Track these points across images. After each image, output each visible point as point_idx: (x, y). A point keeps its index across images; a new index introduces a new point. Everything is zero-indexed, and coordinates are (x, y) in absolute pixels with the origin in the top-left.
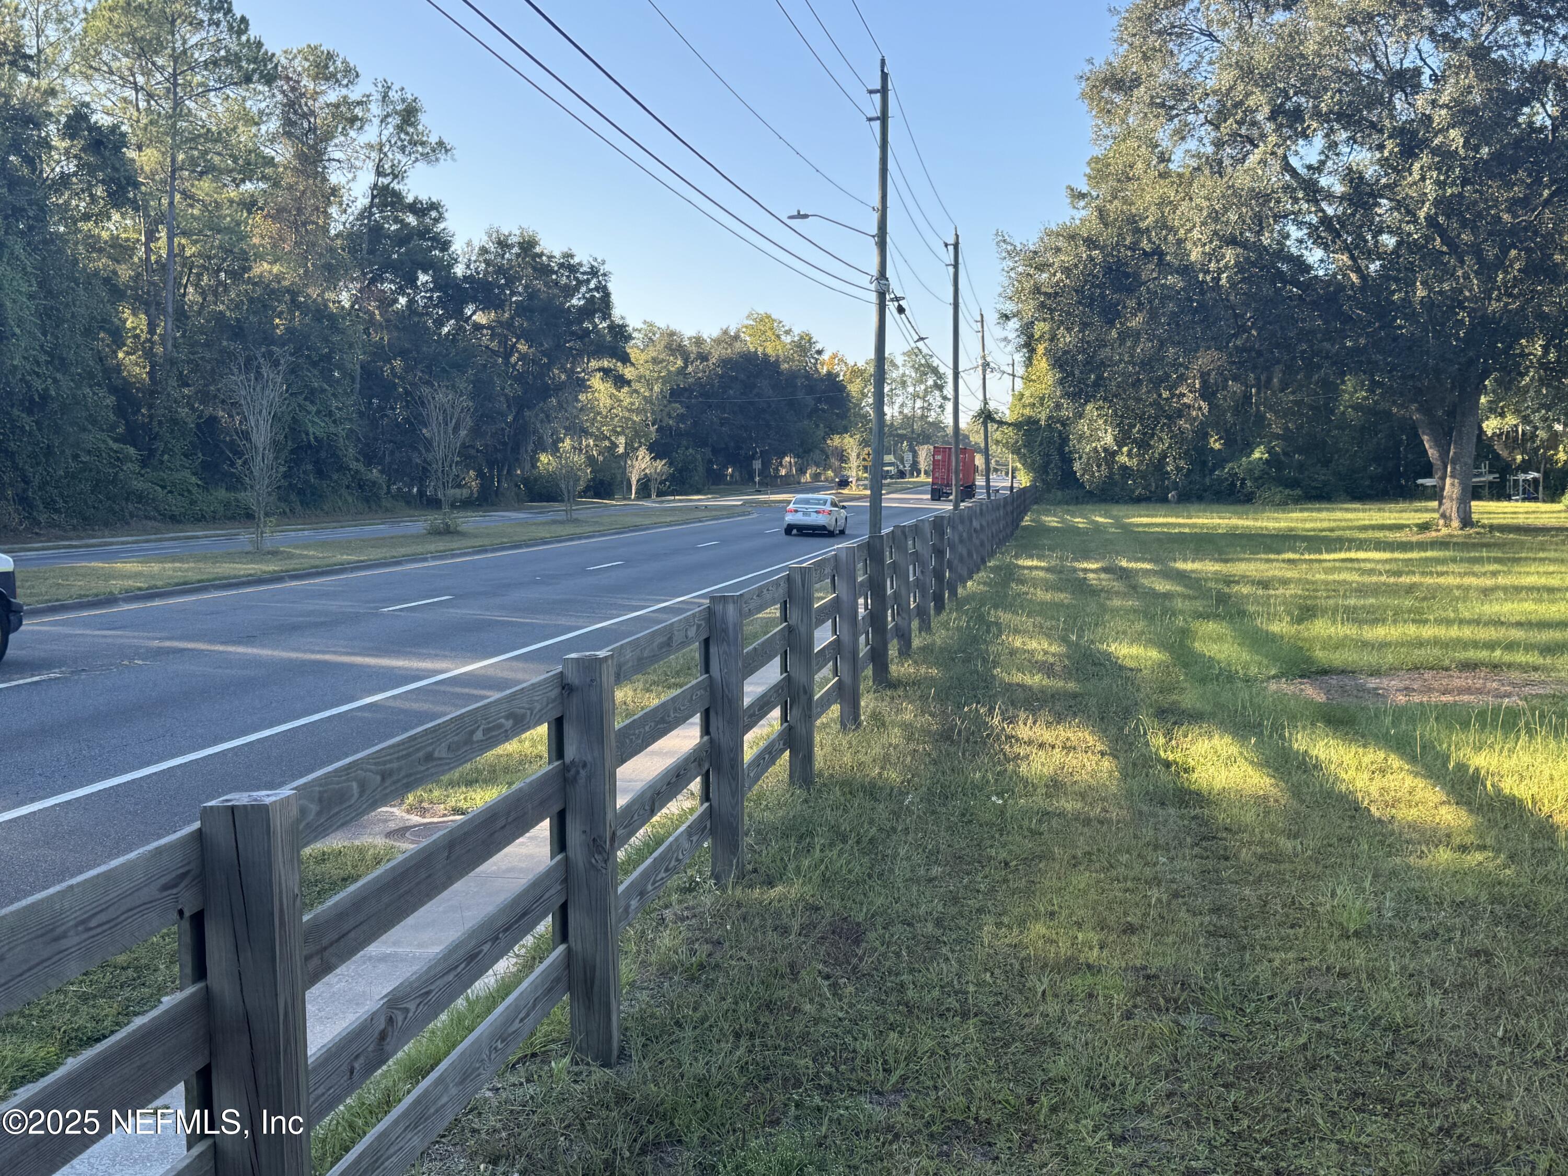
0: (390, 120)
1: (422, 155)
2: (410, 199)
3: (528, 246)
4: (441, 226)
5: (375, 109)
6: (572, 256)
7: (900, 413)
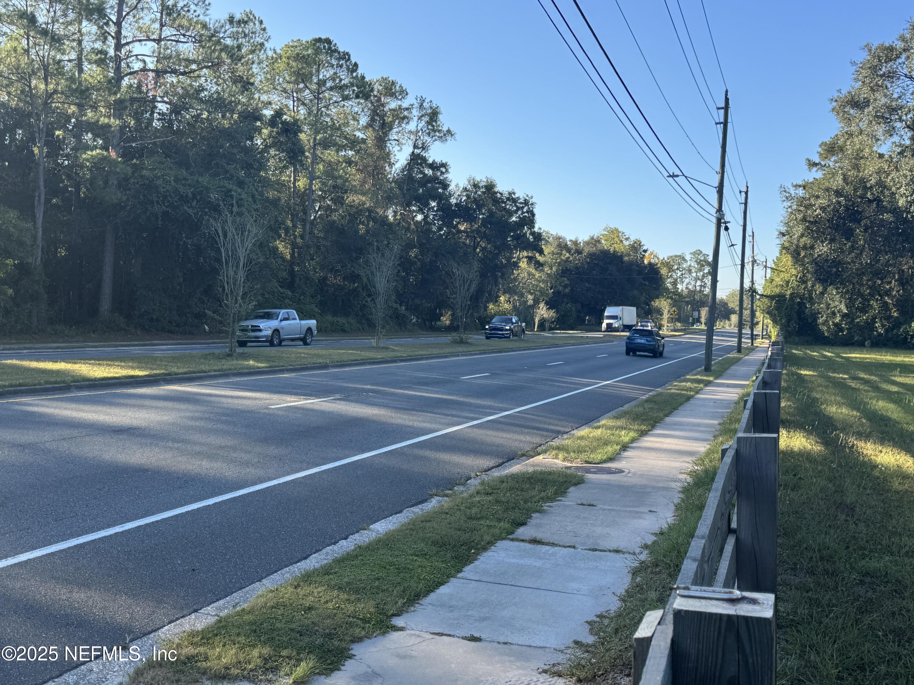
0: (423, 118)
1: (439, 137)
2: (430, 161)
3: (490, 187)
4: (445, 176)
5: (415, 112)
6: (514, 194)
7: (687, 288)
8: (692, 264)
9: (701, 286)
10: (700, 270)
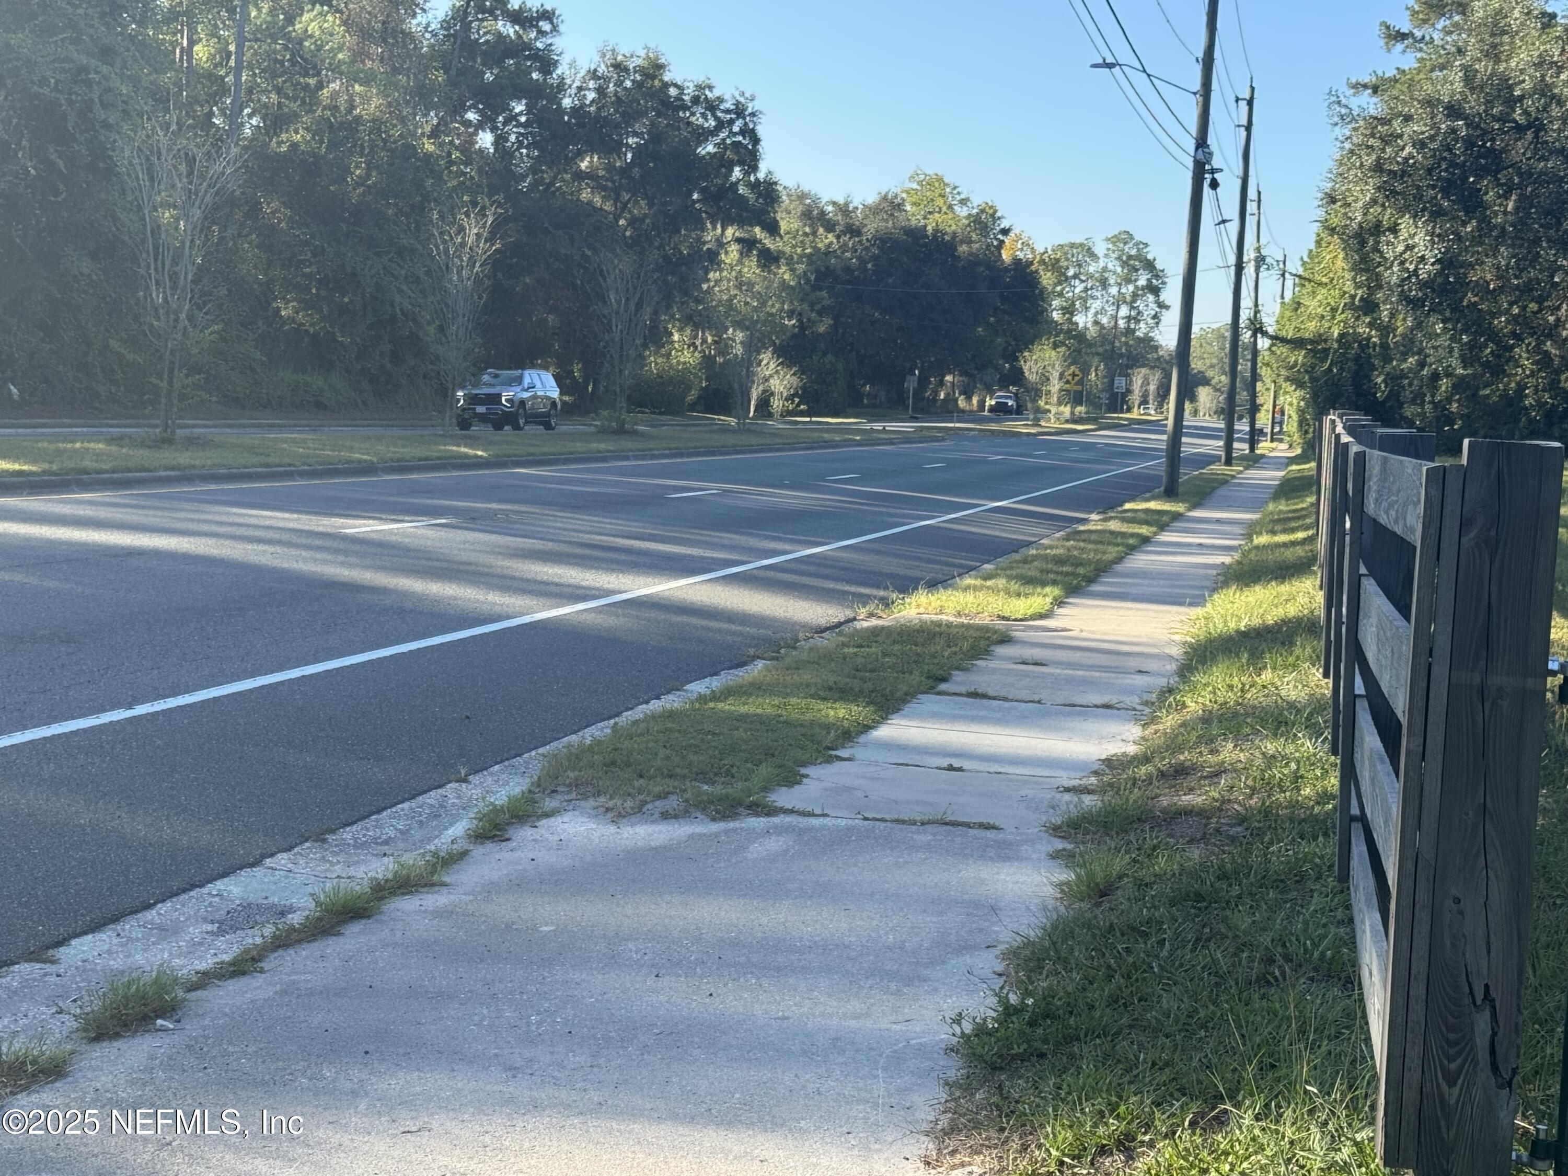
7: (1096, 323)
8: (1110, 266)
9: (1129, 318)
10: (1128, 281)
